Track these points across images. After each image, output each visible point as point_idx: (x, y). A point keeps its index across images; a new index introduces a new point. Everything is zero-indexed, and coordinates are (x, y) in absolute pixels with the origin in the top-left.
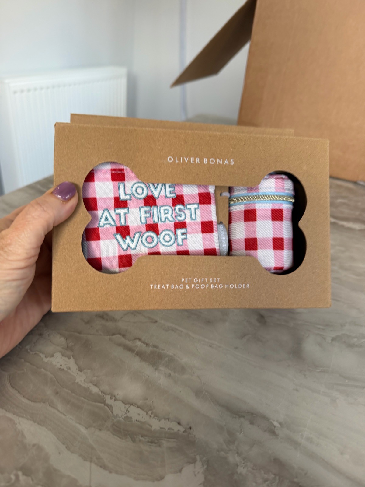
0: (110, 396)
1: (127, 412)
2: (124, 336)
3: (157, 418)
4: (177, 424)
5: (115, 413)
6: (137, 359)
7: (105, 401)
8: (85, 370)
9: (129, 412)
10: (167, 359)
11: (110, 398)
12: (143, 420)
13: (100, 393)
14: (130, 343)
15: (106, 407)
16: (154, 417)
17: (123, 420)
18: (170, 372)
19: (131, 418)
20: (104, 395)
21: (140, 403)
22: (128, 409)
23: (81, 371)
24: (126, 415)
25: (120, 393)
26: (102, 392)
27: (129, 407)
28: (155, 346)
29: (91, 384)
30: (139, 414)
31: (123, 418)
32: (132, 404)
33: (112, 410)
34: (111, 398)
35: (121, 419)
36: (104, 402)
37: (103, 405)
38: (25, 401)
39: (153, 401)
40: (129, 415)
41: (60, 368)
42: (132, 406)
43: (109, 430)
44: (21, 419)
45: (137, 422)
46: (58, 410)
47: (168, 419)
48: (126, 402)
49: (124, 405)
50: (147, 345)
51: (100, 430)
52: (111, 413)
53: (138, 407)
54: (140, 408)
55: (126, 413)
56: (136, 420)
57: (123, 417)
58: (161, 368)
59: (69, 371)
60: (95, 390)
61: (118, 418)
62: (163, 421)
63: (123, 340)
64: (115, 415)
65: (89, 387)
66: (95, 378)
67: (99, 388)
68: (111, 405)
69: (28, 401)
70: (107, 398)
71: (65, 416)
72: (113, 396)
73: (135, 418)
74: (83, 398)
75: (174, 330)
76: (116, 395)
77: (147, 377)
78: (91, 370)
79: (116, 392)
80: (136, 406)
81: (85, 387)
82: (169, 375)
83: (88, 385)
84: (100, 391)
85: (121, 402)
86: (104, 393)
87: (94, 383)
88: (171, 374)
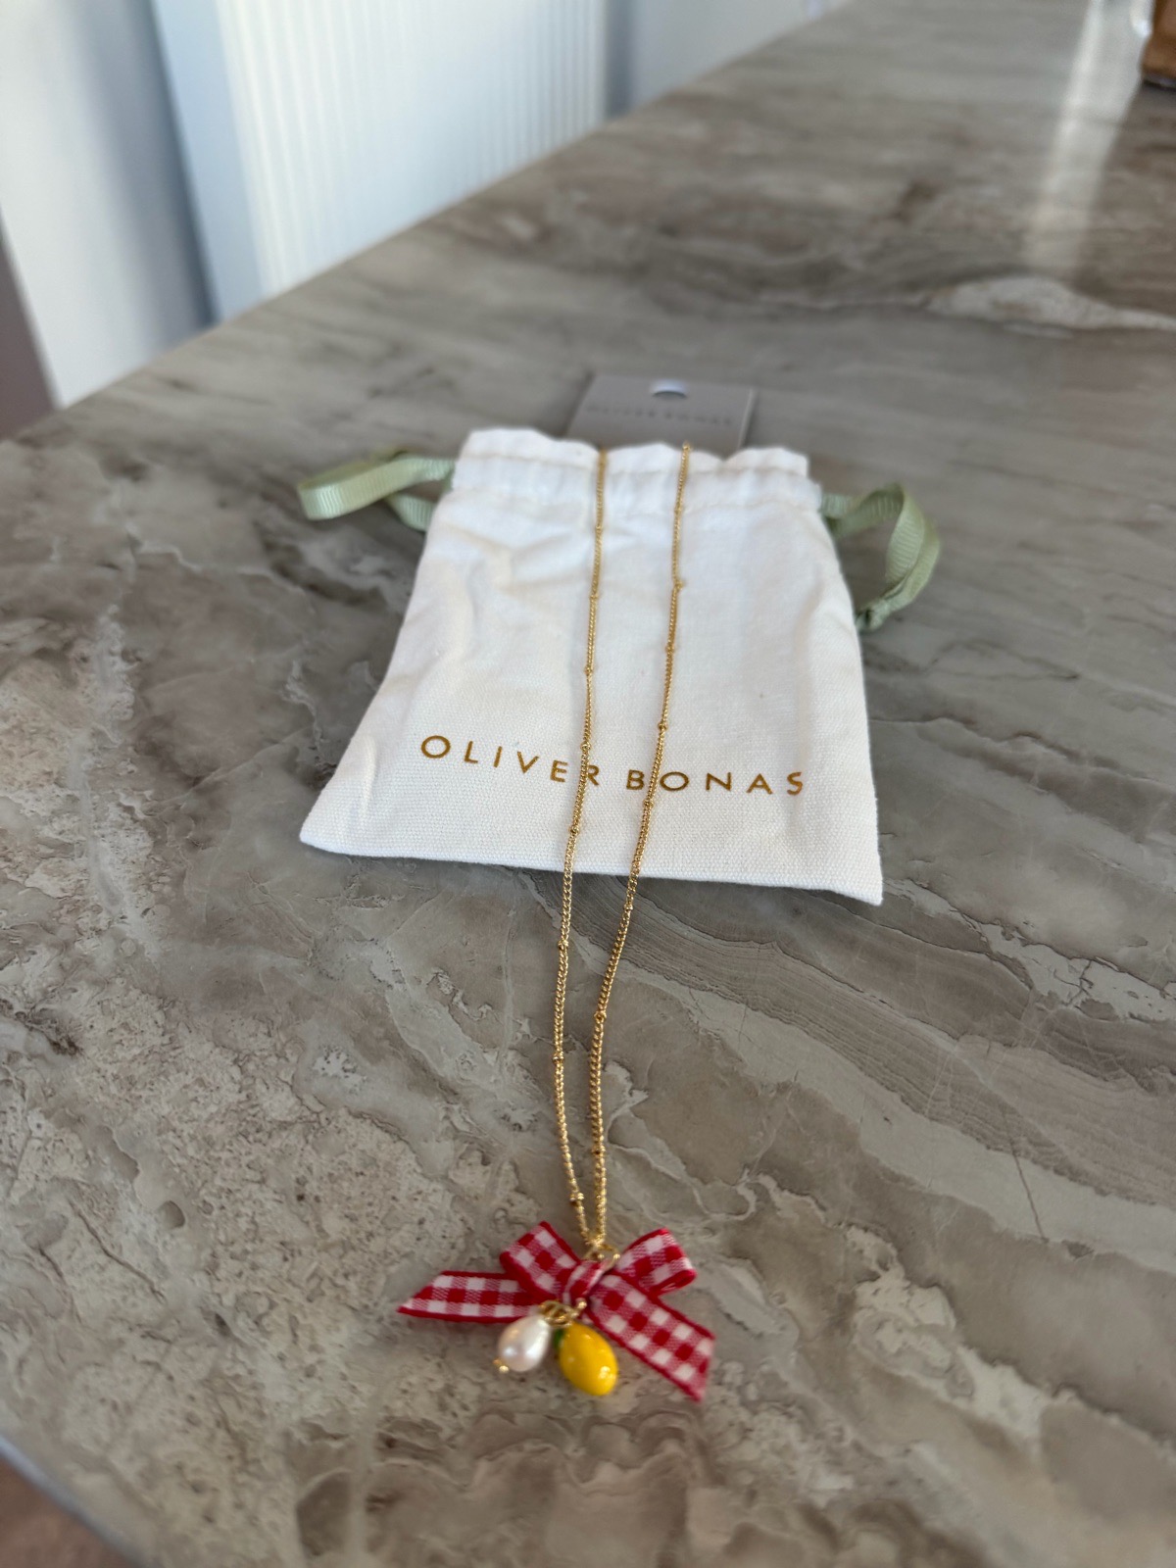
0: (1000, 929)
1: (1086, 986)
2: (968, 722)
5: (1043, 987)
6: (1051, 803)
7: (987, 944)
9: (1091, 984)
10: (1165, 805)
11: (1004, 934)
12: (1162, 1018)
13: (958, 916)
14: (1004, 749)
15: (999, 965)
17: (1079, 1013)
19: (1108, 1007)
20: (976, 923)
21: (1123, 953)
22: (1083, 974)
24: (1084, 996)
25: (1037, 921)
26: (963, 913)
27: (1087, 967)
28: (1101, 762)
30: (1132, 994)
31: (1079, 1005)
32: (1093, 960)
33: (1027, 975)
34: (1007, 936)
35: (1071, 1008)
36: (984, 948)
37: (983, 957)
38: (691, 934)
39: (1167, 951)
40: (1094, 994)
42: (1094, 964)
43: (1040, 1046)
44: (697, 993)
45: (1136, 1023)
46: (823, 971)
48: (1067, 950)
49: (1063, 958)
50: (1071, 755)
51: (1008, 1045)
52: (1027, 988)
53: (1122, 970)
54: (1130, 973)
55: (1083, 990)
56: (1132, 1016)
57: (1078, 1001)
58: (1154, 837)
60: (933, 905)
61: (1061, 1007)
63: (968, 736)
64: (1046, 995)
65: (908, 894)
66: (919, 864)
67: (945, 898)
68: (1013, 960)
69: (701, 933)
70: (993, 934)
71: (858, 993)
72: (1010, 930)
73: (1123, 1006)
74: (900, 932)
75: (1152, 706)
76: (1022, 926)
77: (1115, 866)
78: (891, 836)
79: (1018, 915)
80: (1109, 964)
81: (891, 895)
83: (900, 887)
84: (954, 909)
85: (1048, 949)
86: (971, 917)
87: (919, 880)
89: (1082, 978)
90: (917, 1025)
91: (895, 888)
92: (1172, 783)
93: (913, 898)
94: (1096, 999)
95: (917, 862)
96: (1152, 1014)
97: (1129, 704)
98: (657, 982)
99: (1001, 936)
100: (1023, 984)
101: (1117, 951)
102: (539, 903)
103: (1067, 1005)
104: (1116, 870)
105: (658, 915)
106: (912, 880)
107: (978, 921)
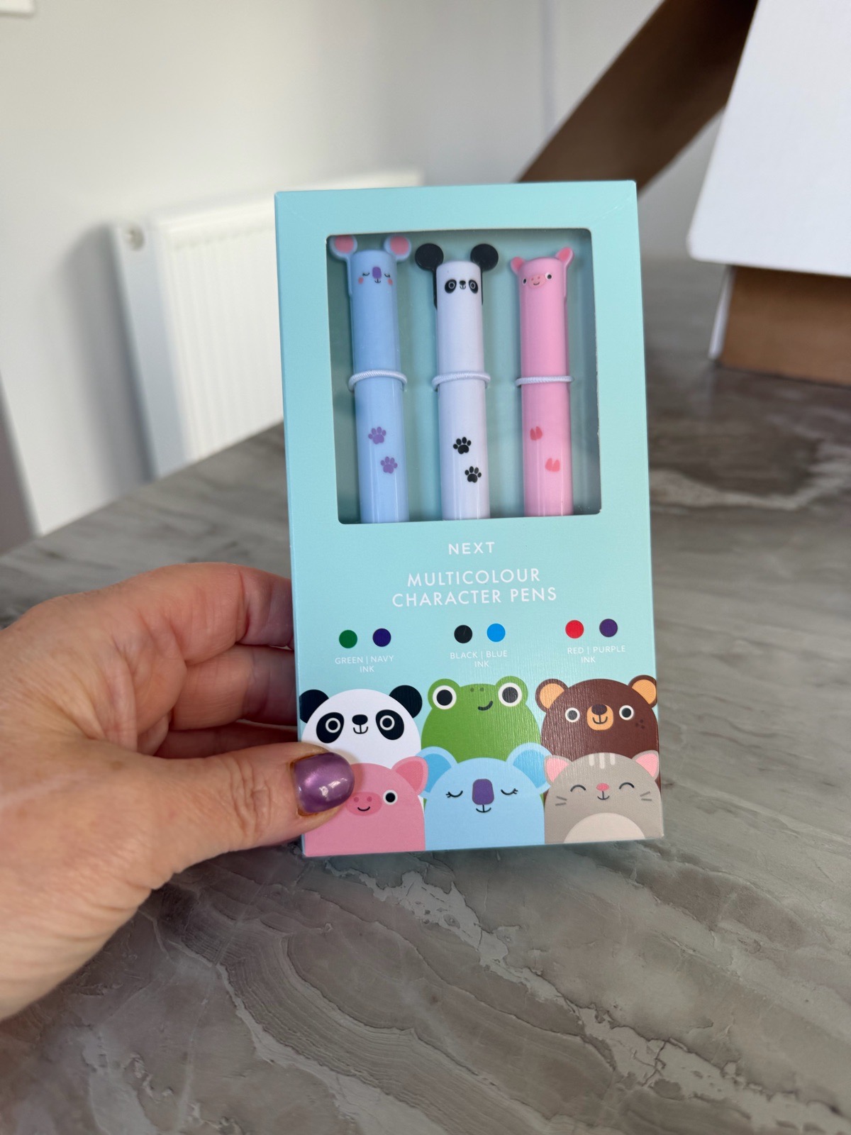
0: (593, 1013)
1: (659, 1067)
3: (760, 1088)
4: (828, 1112)
5: (624, 1069)
6: (645, 895)
7: (582, 1027)
8: (500, 928)
9: (664, 1065)
10: (734, 896)
11: (596, 1017)
12: (720, 1097)
13: (561, 1001)
15: (590, 1048)
16: (748, 1084)
17: (652, 1093)
18: (755, 936)
19: (677, 1087)
20: (575, 1008)
21: (692, 1035)
22: (658, 1054)
23: (490, 932)
24: (657, 1077)
25: (623, 1004)
26: (565, 998)
27: (662, 1049)
28: (686, 858)
29: (526, 973)
30: (698, 1074)
31: (653, 1085)
32: (667, 1041)
33: (612, 1057)
34: (599, 1020)
35: (646, 1088)
36: (579, 1032)
37: (578, 1039)
38: (346, 1021)
39: (729, 1032)
40: (667, 1075)
41: (427, 922)
42: (668, 1046)
43: (616, 1127)
44: (342, 1077)
45: (699, 1102)
46: (448, 1055)
47: (794, 1092)
48: (647, 1032)
49: (643, 1040)
51: (591, 1125)
52: (611, 1069)
53: (690, 1051)
54: (697, 1054)
55: (657, 1071)
56: (696, 1096)
57: (652, 1082)
58: (724, 924)
59: (454, 929)
60: (544, 991)
61: (638, 1088)
62: (779, 1099)
64: (626, 1075)
65: (524, 982)
66: (537, 953)
67: (554, 985)
68: (603, 1042)
69: (356, 1022)
70: (587, 1016)
71: (475, 1076)
72: (602, 1013)
73: (690, 1086)
74: (514, 1018)
75: (730, 809)
76: (612, 1010)
77: (691, 952)
78: (517, 928)
79: (609, 999)
80: (682, 1046)
81: (512, 982)
82: (757, 949)
83: (519, 975)
84: (559, 994)
85: (632, 1031)
86: (572, 1003)
87: (534, 968)
88: (761, 943)
90: (517, 1106)
91: (516, 976)
92: (741, 876)
93: (529, 985)
94: (667, 1079)
95: (535, 951)
96: (714, 1094)
97: (711, 808)
98: (311, 1067)
99: (595, 1020)
100: (608, 1065)
101: (688, 1033)
102: (228, 993)
103: (643, 1085)
104: (692, 955)
105: (322, 1003)
106: (529, 968)
107: (576, 1005)
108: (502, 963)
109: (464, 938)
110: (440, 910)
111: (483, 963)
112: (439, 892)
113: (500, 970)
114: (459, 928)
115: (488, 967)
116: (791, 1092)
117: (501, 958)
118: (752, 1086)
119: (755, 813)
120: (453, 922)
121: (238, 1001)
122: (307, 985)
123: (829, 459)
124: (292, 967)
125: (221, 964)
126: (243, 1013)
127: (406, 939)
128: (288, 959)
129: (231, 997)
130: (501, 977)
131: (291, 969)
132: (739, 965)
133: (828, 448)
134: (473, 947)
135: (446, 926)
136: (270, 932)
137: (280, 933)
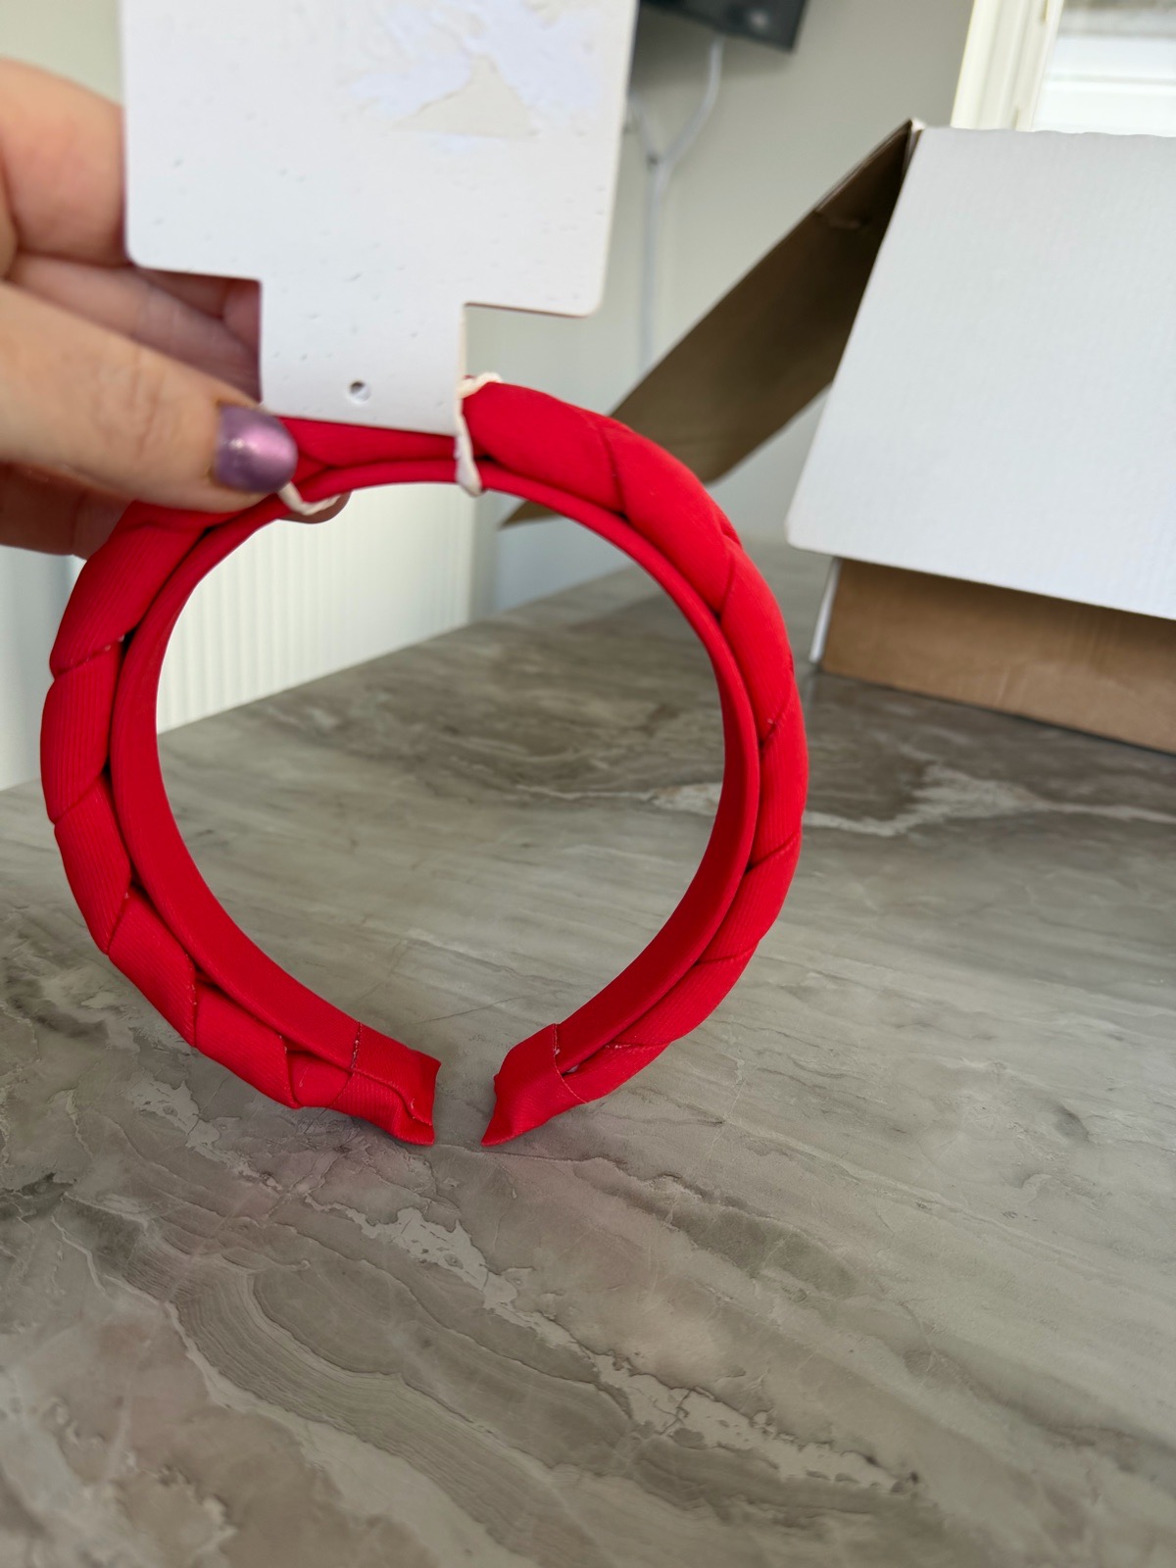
0: (611, 1360)
1: (681, 1416)
2: (619, 1163)
3: (791, 1439)
4: (862, 1463)
5: (640, 1417)
6: (680, 1239)
7: (597, 1375)
8: (510, 1270)
9: (687, 1414)
10: (781, 1243)
11: (614, 1364)
12: (746, 1447)
13: (575, 1347)
14: (645, 1188)
15: (604, 1395)
16: (779, 1434)
17: (671, 1442)
18: (801, 1284)
19: (699, 1436)
20: (591, 1354)
21: (720, 1384)
22: (681, 1403)
23: (498, 1274)
24: (678, 1426)
25: (646, 1352)
26: (580, 1343)
27: (686, 1397)
28: (730, 1201)
29: (537, 1317)
30: (724, 1424)
31: (672, 1434)
32: (693, 1389)
33: (629, 1406)
34: (617, 1367)
35: (664, 1437)
36: (594, 1379)
37: (591, 1388)
38: (319, 1364)
39: (762, 1381)
40: (689, 1424)
41: (424, 1261)
42: (693, 1395)
43: (628, 1476)
44: (313, 1426)
45: (723, 1451)
46: (439, 1401)
47: (830, 1443)
48: (670, 1380)
49: (665, 1388)
50: (704, 1194)
51: (599, 1474)
52: (626, 1417)
53: (717, 1400)
54: (725, 1403)
55: (678, 1420)
56: (720, 1445)
57: (672, 1431)
58: (769, 1272)
59: (455, 1270)
60: (556, 1336)
61: (655, 1436)
62: (811, 1449)
63: (619, 1176)
64: (643, 1424)
65: (534, 1326)
66: (550, 1296)
67: (568, 1330)
68: (619, 1390)
69: (332, 1366)
70: (604, 1364)
71: (469, 1424)
72: (620, 1360)
73: (713, 1435)
74: (519, 1363)
75: (784, 1151)
76: (633, 1357)
77: (727, 1299)
78: (530, 1270)
79: (631, 1346)
80: (707, 1394)
81: (519, 1326)
82: (802, 1297)
83: (528, 1319)
84: (573, 1340)
85: (653, 1379)
86: (587, 1349)
87: (546, 1312)
88: (807, 1293)
89: (680, 1408)
90: (516, 1455)
91: (524, 1320)
92: (790, 1222)
93: (538, 1329)
94: (689, 1428)
95: (549, 1295)
96: (739, 1444)
97: (762, 1150)
98: (276, 1414)
99: (611, 1367)
100: (623, 1413)
101: (716, 1381)
102: (176, 1333)
103: (661, 1434)
104: (727, 1303)
105: (293, 1345)
106: (541, 1313)
107: (593, 1352)
108: (510, 1307)
109: (467, 1279)
110: (441, 1249)
111: (487, 1306)
112: (440, 1230)
113: (507, 1314)
114: (462, 1268)
115: (492, 1310)
116: (825, 1443)
117: (508, 1301)
118: (783, 1436)
119: (813, 1157)
120: (455, 1263)
121: (189, 1342)
122: (275, 1325)
123: (937, 784)
124: (258, 1306)
125: (171, 1302)
126: (194, 1356)
127: (398, 1279)
128: (253, 1297)
129: (181, 1338)
130: (507, 1321)
131: (256, 1308)
132: (781, 1314)
133: (936, 772)
134: (477, 1289)
135: (446, 1266)
136: (234, 1268)
137: (245, 1269)
